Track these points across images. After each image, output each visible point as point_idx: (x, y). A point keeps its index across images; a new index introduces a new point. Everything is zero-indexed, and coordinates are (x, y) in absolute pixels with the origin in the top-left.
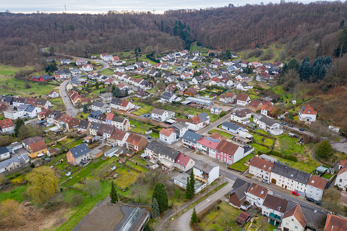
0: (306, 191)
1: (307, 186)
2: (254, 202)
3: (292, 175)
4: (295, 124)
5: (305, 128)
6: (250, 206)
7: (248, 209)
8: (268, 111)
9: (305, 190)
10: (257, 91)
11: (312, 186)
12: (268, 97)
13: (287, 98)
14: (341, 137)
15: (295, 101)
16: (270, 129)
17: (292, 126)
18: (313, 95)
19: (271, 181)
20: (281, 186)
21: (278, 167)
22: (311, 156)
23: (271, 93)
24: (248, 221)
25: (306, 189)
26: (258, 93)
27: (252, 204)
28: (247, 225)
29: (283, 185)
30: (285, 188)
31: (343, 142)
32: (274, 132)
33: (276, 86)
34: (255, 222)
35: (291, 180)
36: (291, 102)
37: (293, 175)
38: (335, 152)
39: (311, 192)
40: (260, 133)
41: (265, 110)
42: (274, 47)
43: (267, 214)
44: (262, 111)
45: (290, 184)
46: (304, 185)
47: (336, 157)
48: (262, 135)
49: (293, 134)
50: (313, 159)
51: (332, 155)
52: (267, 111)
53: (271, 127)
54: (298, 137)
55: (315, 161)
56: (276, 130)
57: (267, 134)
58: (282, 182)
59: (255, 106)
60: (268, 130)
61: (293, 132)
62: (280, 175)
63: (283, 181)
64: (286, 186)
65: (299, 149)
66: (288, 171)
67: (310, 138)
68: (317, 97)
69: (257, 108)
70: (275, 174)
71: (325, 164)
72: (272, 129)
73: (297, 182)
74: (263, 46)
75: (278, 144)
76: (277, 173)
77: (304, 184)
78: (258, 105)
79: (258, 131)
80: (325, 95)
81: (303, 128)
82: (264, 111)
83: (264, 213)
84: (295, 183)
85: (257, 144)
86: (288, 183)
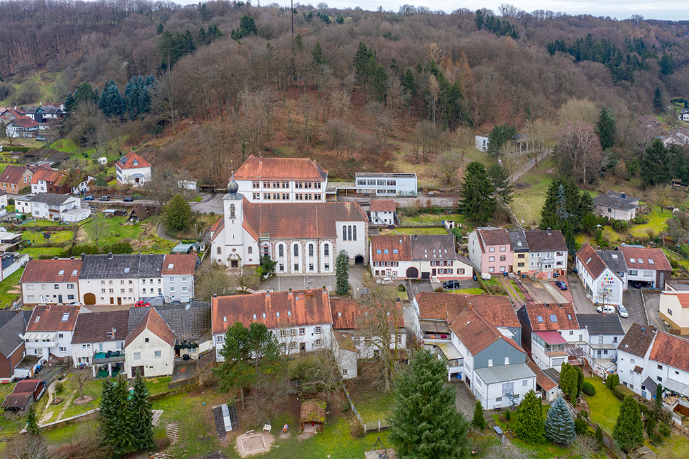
0: (162, 292)
1: (162, 279)
2: (49, 349)
3: (127, 270)
4: (113, 193)
5: (135, 195)
6: (39, 363)
7: (36, 372)
8: (48, 182)
9: (160, 290)
10: (12, 155)
11: (170, 276)
12: (43, 160)
13: (86, 156)
14: (203, 194)
15: (104, 158)
16: (61, 211)
17: (108, 197)
18: (137, 143)
19: (82, 301)
20: (109, 303)
21: (93, 262)
22: (157, 235)
23: (48, 153)
24: (41, 397)
25: (161, 286)
26: (15, 157)
27: (45, 357)
28: (41, 404)
29: (112, 299)
30: (118, 303)
31: (207, 201)
32: (69, 216)
33: (59, 141)
34: (59, 390)
35: (126, 281)
36: (95, 162)
37: (129, 269)
38: (199, 215)
39: (172, 289)
40: (37, 226)
41: (39, 182)
42: (39, 79)
43: (88, 361)
44: (33, 186)
45: (127, 291)
46: (156, 280)
47: (203, 224)
48: (41, 229)
49: (113, 211)
50: (162, 238)
51: (194, 221)
52: (45, 182)
53: (62, 208)
54: (124, 213)
55: (166, 241)
56: (74, 211)
57: (55, 225)
58: (109, 291)
59: (15, 180)
60: (56, 215)
61: (113, 206)
62: (100, 278)
63: (111, 290)
64: (119, 299)
65: (131, 232)
66: (116, 265)
67: (148, 208)
68: (145, 144)
69: (20, 182)
70: (90, 280)
71: (187, 239)
72: (65, 211)
73: (141, 280)
74: (11, 79)
75: (84, 235)
76: (92, 277)
77: (154, 277)
78: (21, 176)
79: (33, 225)
80: (158, 140)
81: (131, 196)
82: (40, 185)
83: (80, 361)
84: (137, 283)
85: (33, 247)
86: (123, 290)
